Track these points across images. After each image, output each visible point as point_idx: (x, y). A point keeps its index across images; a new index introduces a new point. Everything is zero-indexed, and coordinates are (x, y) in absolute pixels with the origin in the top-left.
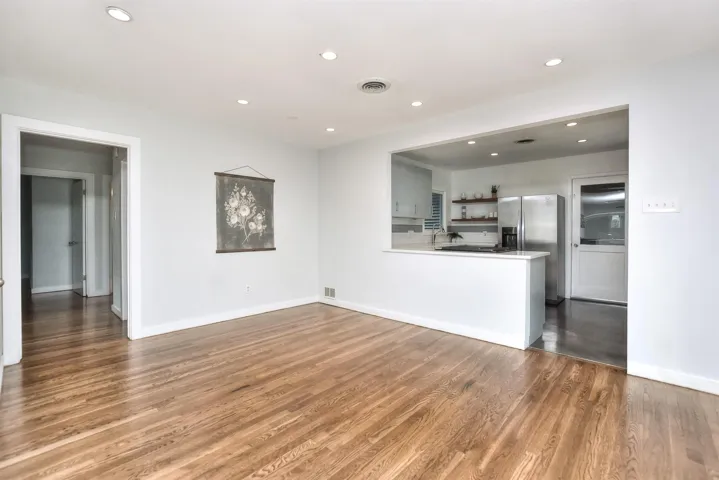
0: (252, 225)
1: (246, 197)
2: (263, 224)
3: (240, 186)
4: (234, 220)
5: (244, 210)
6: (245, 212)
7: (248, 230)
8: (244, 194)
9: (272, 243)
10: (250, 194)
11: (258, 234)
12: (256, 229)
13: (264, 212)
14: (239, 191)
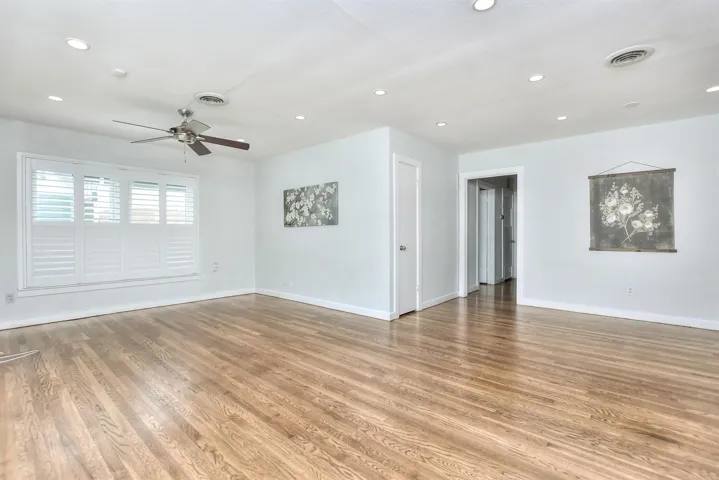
0: (637, 224)
1: (628, 195)
2: (654, 222)
3: (620, 185)
4: (611, 219)
5: (626, 208)
6: (627, 210)
7: (631, 228)
8: (624, 192)
9: (671, 243)
10: (634, 190)
11: (646, 233)
12: (643, 228)
13: (656, 209)
14: (618, 190)
